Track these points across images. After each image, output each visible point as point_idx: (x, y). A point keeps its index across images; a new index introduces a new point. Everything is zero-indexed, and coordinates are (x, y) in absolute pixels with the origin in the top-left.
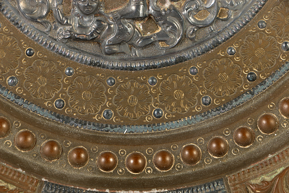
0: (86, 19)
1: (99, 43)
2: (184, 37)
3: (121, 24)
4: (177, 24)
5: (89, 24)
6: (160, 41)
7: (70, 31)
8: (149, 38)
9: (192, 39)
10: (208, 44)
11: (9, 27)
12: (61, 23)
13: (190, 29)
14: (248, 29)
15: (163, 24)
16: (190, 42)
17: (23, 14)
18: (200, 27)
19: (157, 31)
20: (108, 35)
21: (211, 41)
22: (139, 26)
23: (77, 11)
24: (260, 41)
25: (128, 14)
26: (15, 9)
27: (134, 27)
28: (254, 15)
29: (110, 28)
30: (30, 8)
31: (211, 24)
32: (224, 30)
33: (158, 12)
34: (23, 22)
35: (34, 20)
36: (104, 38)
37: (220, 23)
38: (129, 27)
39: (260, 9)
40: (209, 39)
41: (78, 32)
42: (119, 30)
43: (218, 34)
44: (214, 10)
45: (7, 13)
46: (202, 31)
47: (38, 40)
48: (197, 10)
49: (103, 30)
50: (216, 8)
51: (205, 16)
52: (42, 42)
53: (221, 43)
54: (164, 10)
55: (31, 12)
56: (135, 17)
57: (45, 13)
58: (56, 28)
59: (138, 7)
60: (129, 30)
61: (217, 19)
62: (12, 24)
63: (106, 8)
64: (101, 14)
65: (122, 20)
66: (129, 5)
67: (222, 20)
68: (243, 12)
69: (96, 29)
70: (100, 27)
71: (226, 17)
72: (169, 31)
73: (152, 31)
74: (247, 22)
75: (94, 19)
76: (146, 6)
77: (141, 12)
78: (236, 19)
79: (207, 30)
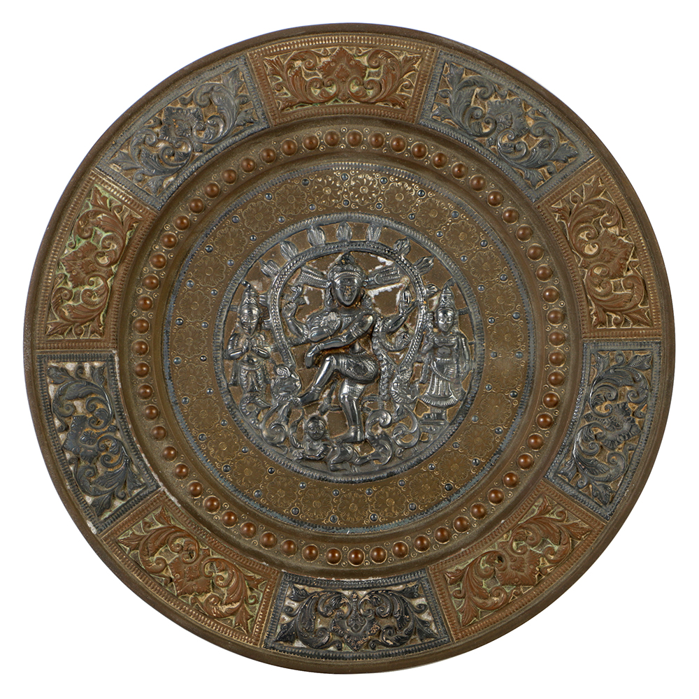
0: (315, 444)
1: (325, 462)
2: (394, 456)
3: (342, 447)
4: (388, 447)
5: (317, 448)
6: (374, 460)
7: (303, 454)
8: (365, 458)
9: (400, 458)
10: (413, 461)
11: (254, 451)
12: (295, 447)
13: (398, 450)
14: (445, 449)
15: (376, 446)
16: (399, 460)
17: (266, 440)
18: (406, 448)
19: (372, 452)
20: (332, 456)
21: (415, 459)
22: (358, 448)
23: (308, 437)
24: (455, 458)
25: (348, 439)
26: (259, 437)
27: (353, 449)
28: (449, 438)
29: (334, 450)
30: (271, 436)
31: (415, 446)
32: (425, 450)
33: (373, 437)
34: (265, 446)
35: (274, 445)
36: (329, 458)
37: (422, 444)
38: (349, 449)
39: (454, 432)
40: (413, 458)
41: (309, 454)
42: (341, 452)
43: (421, 453)
44: (417, 434)
45: (253, 440)
46: (407, 451)
47: (278, 461)
48: (403, 435)
49: (328, 452)
50: (418, 433)
51: (410, 439)
52: (281, 462)
53: (423, 461)
54: (377, 435)
55: (272, 439)
56: (354, 441)
57: (282, 439)
58: (291, 451)
59: (356, 433)
60: (349, 451)
61: (419, 441)
62: (257, 448)
63: (331, 435)
64: (327, 439)
65: (343, 444)
66: (349, 432)
67: (424, 442)
68: (441, 436)
69: (323, 452)
70: (326, 449)
71: (426, 440)
72: (381, 452)
73: (368, 452)
74: (444, 443)
75: (322, 443)
76: (363, 432)
77: (358, 437)
78: (435, 441)
79: (412, 450)
